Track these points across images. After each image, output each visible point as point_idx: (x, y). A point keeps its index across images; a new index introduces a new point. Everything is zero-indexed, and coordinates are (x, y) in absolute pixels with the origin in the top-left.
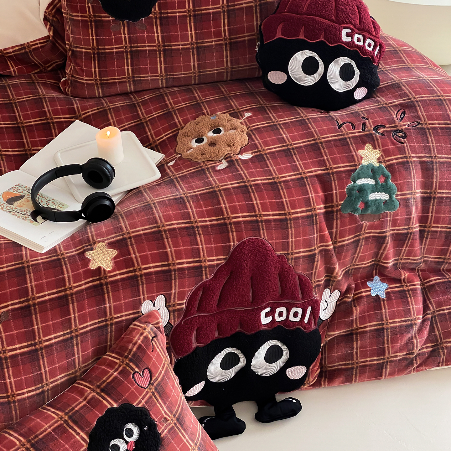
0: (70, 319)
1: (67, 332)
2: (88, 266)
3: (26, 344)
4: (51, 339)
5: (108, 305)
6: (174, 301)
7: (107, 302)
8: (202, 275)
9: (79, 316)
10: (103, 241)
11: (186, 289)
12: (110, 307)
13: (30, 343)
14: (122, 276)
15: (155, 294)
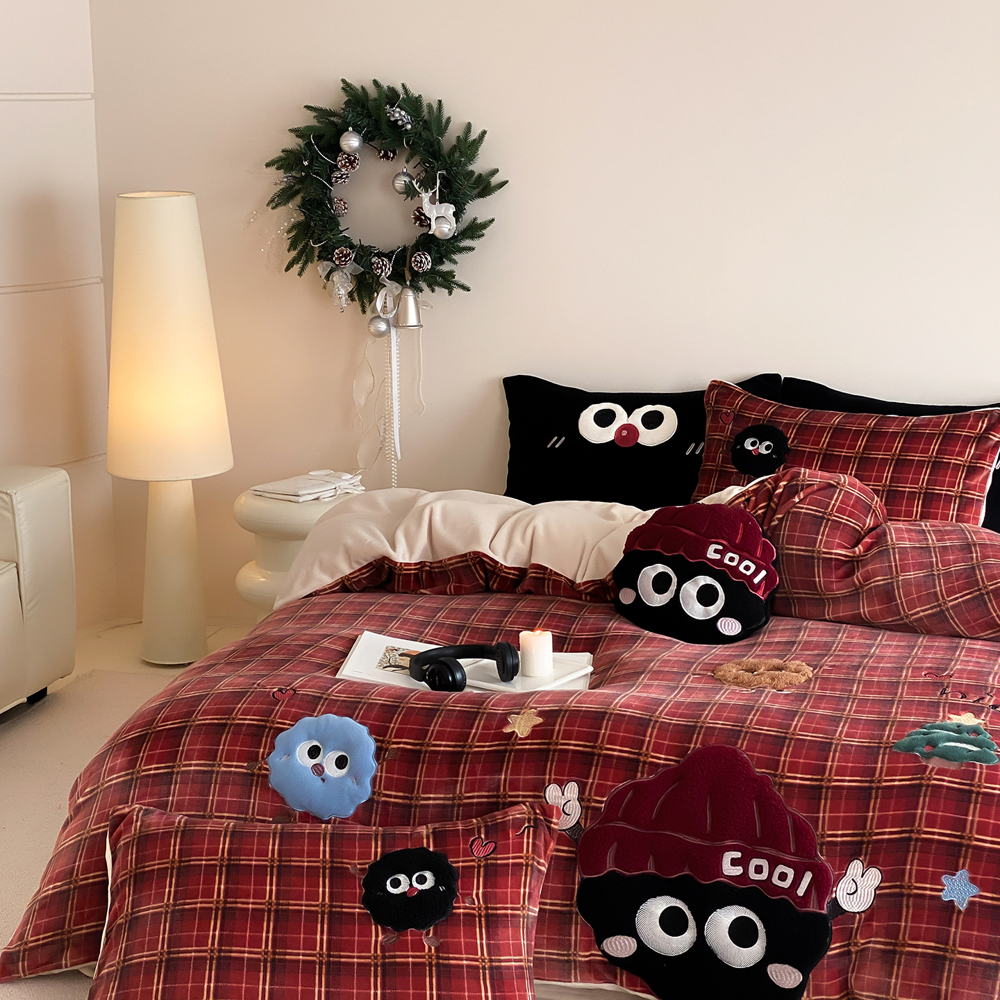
0: (456, 782)
1: (448, 796)
2: (502, 728)
3: (401, 794)
4: (429, 799)
5: (503, 777)
6: (590, 794)
7: (503, 774)
8: (637, 771)
9: (467, 780)
10: (535, 708)
11: (610, 783)
12: (505, 779)
13: (406, 795)
14: (533, 747)
15: (566, 778)
